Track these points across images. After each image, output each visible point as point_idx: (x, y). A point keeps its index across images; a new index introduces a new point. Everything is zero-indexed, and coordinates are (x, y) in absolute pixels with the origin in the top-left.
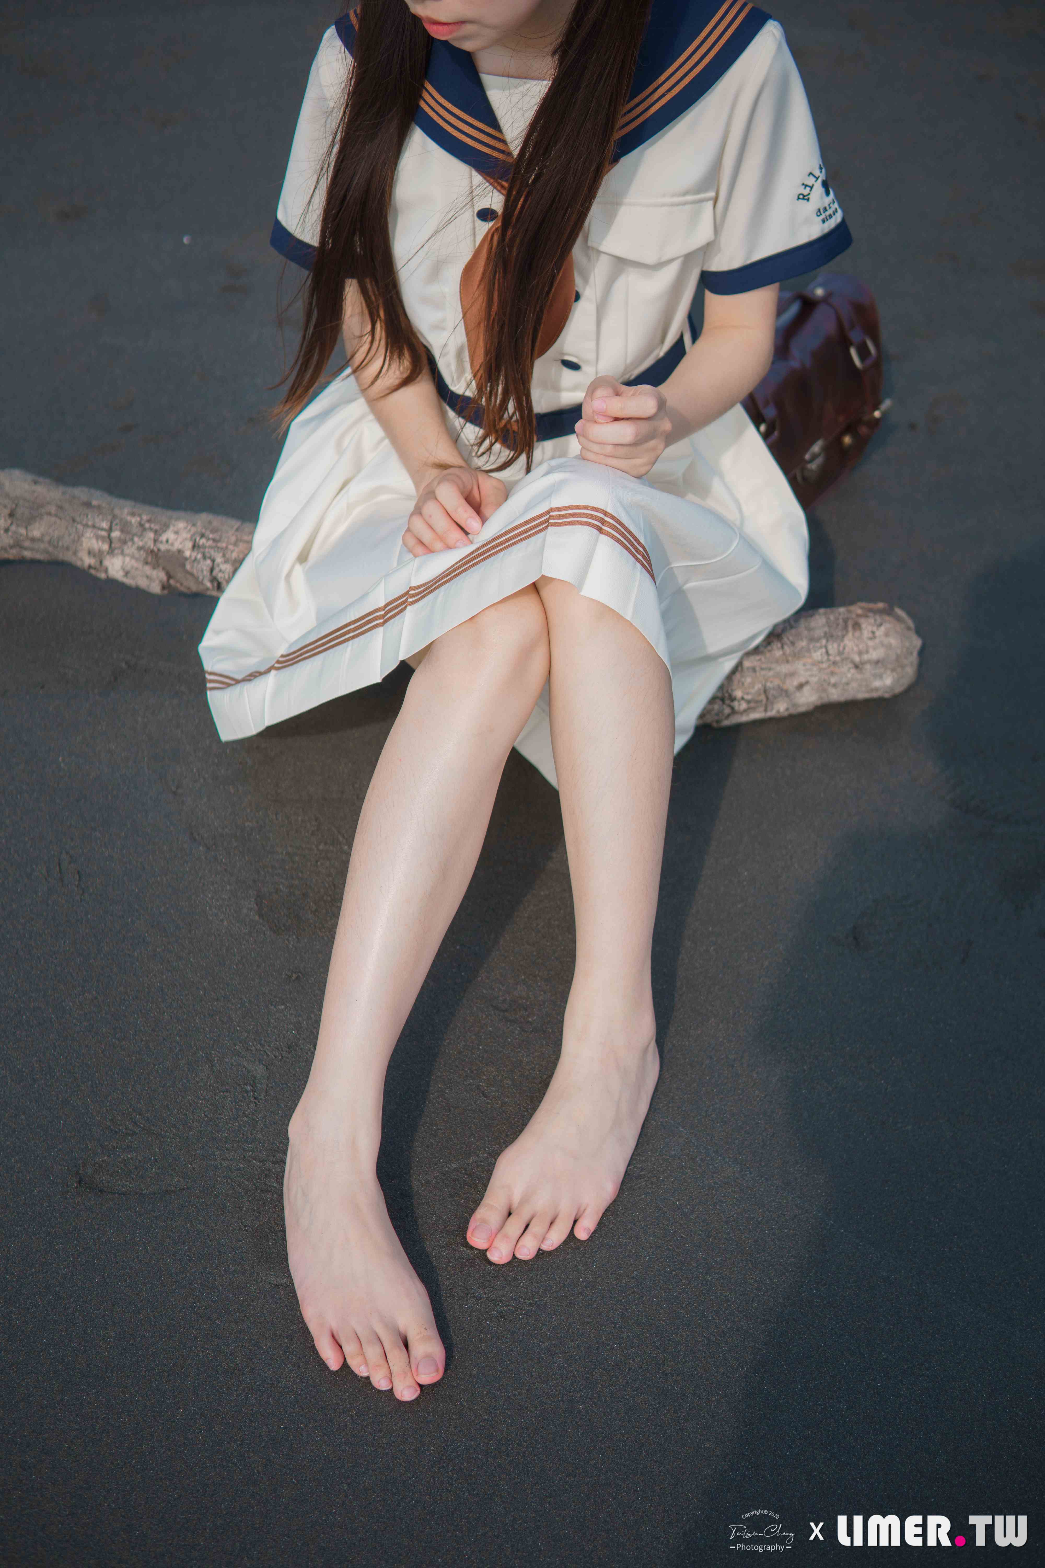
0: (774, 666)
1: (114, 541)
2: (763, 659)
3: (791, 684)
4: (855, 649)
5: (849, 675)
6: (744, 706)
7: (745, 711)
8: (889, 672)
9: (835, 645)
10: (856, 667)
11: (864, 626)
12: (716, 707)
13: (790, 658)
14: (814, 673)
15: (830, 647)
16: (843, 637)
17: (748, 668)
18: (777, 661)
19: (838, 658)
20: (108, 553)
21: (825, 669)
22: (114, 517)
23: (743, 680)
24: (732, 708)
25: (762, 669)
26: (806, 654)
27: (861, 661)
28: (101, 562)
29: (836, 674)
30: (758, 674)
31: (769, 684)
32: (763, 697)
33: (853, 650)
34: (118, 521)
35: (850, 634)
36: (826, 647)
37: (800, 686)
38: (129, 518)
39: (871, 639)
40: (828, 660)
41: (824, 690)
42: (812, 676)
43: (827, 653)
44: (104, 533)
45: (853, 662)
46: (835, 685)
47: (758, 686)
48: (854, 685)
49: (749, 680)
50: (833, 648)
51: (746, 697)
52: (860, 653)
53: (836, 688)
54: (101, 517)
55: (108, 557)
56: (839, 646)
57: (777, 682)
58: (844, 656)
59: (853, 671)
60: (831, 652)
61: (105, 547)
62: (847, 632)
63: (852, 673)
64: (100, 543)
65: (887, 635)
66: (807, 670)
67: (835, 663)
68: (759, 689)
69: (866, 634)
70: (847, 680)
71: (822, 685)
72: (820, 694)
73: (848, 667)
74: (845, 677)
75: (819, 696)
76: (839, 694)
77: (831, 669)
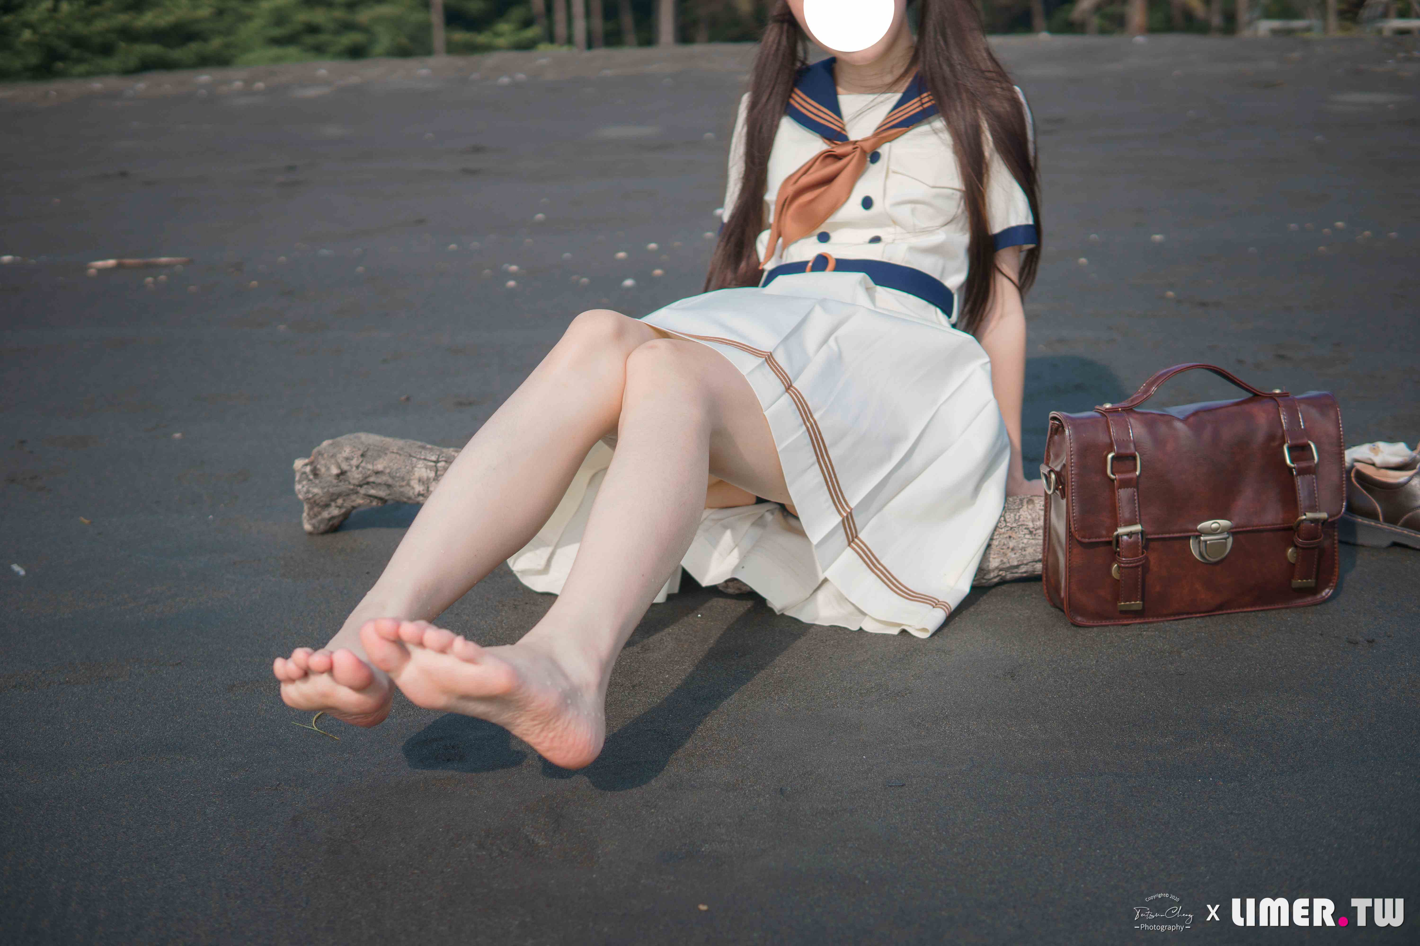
1: (440, 469)
5: (1025, 541)
9: (1012, 515)
10: (1031, 533)
11: (1036, 502)
15: (1007, 517)
16: (1019, 509)
19: (1014, 525)
20: (434, 480)
21: (1004, 533)
22: (442, 453)
27: (1033, 528)
28: (428, 488)
29: (1014, 538)
33: (1027, 518)
34: (444, 455)
35: (1025, 507)
38: (453, 453)
40: (1006, 526)
41: (1005, 554)
43: (1005, 520)
44: (432, 464)
46: (1013, 549)
48: (1030, 550)
52: (1033, 521)
53: (1015, 554)
54: (431, 453)
55: (434, 483)
58: (1019, 524)
59: (1027, 536)
60: (1008, 520)
61: (432, 475)
62: (1022, 506)
64: (429, 471)
67: (1011, 528)
70: (1024, 545)
71: (1003, 549)
72: (1002, 558)
73: (1023, 533)
74: (1022, 541)
75: (1002, 561)
76: (1019, 559)
77: (1009, 533)
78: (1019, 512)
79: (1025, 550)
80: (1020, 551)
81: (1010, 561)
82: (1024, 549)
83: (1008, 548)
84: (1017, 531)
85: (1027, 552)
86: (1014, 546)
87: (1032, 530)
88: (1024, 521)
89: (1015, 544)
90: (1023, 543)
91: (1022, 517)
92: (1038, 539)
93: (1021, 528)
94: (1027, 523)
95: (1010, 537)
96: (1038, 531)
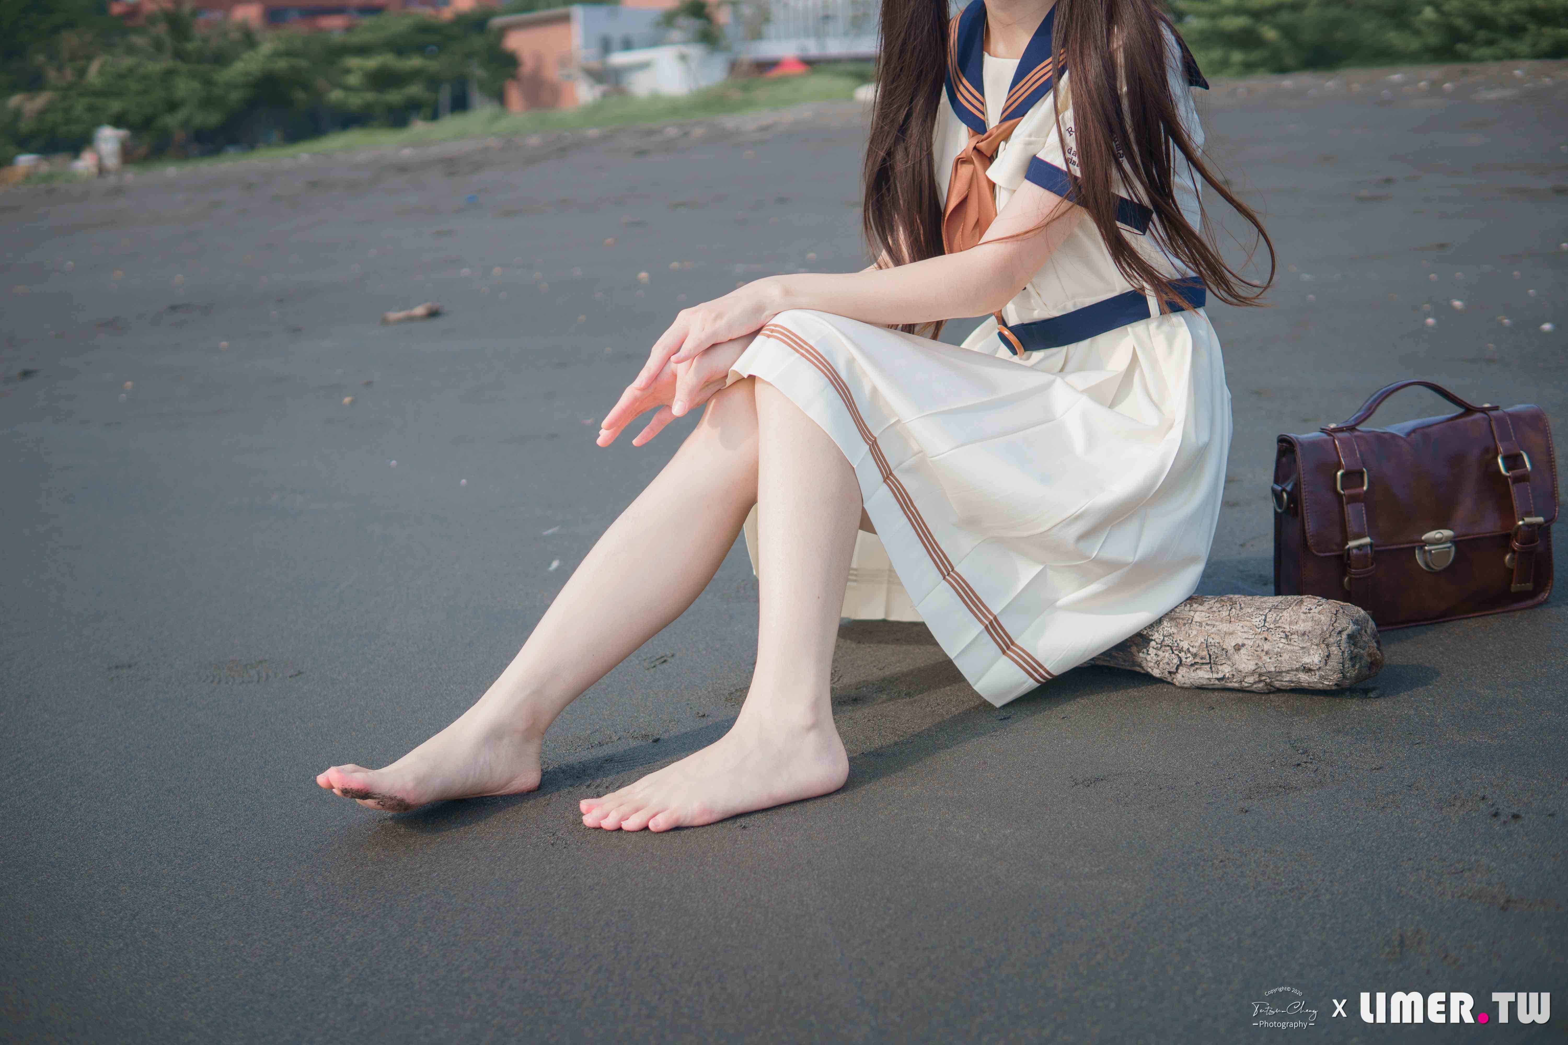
0: (1217, 623)
2: (1211, 617)
3: (1229, 643)
4: (1289, 619)
6: (1190, 660)
7: (1192, 665)
8: (1315, 647)
9: (1275, 615)
11: (1305, 604)
12: (1167, 655)
13: (1233, 620)
14: (1250, 637)
15: (1269, 616)
16: (1285, 609)
17: (1196, 622)
18: (1222, 621)
19: (1272, 626)
23: (1190, 631)
24: (1180, 658)
25: (1207, 624)
26: (1248, 618)
27: (1289, 632)
29: (1269, 641)
30: (1203, 628)
31: (1210, 640)
32: (1205, 653)
33: (1287, 620)
35: (1290, 608)
36: (1266, 616)
37: (1238, 648)
39: (1305, 613)
40: (1264, 626)
41: (1260, 657)
42: (1248, 638)
43: (1265, 620)
45: (1284, 632)
46: (1268, 653)
47: (1201, 639)
48: (1286, 657)
49: (1195, 632)
50: (1271, 617)
51: (1191, 649)
52: (1290, 623)
53: (1270, 658)
56: (1278, 615)
57: (1217, 639)
58: (1277, 625)
59: (1283, 641)
60: (1268, 620)
62: (1290, 606)
63: (1282, 644)
65: (1319, 613)
66: (1245, 632)
67: (1268, 629)
68: (1202, 643)
69: (1304, 609)
70: (1279, 650)
71: (1257, 651)
72: (1257, 662)
73: (1280, 636)
74: (1277, 646)
75: (1257, 664)
76: (1275, 665)
77: (1265, 635)
78: (1282, 613)
79: (1280, 656)
80: (1276, 656)
81: (1266, 665)
82: (1279, 654)
83: (1263, 650)
84: (1273, 633)
85: (1282, 658)
86: (1269, 649)
87: (1288, 634)
88: (1283, 623)
89: (1270, 648)
90: (1278, 647)
91: (1282, 618)
92: (1293, 645)
93: (1278, 630)
94: (1285, 626)
95: (1266, 639)
96: (1293, 637)
